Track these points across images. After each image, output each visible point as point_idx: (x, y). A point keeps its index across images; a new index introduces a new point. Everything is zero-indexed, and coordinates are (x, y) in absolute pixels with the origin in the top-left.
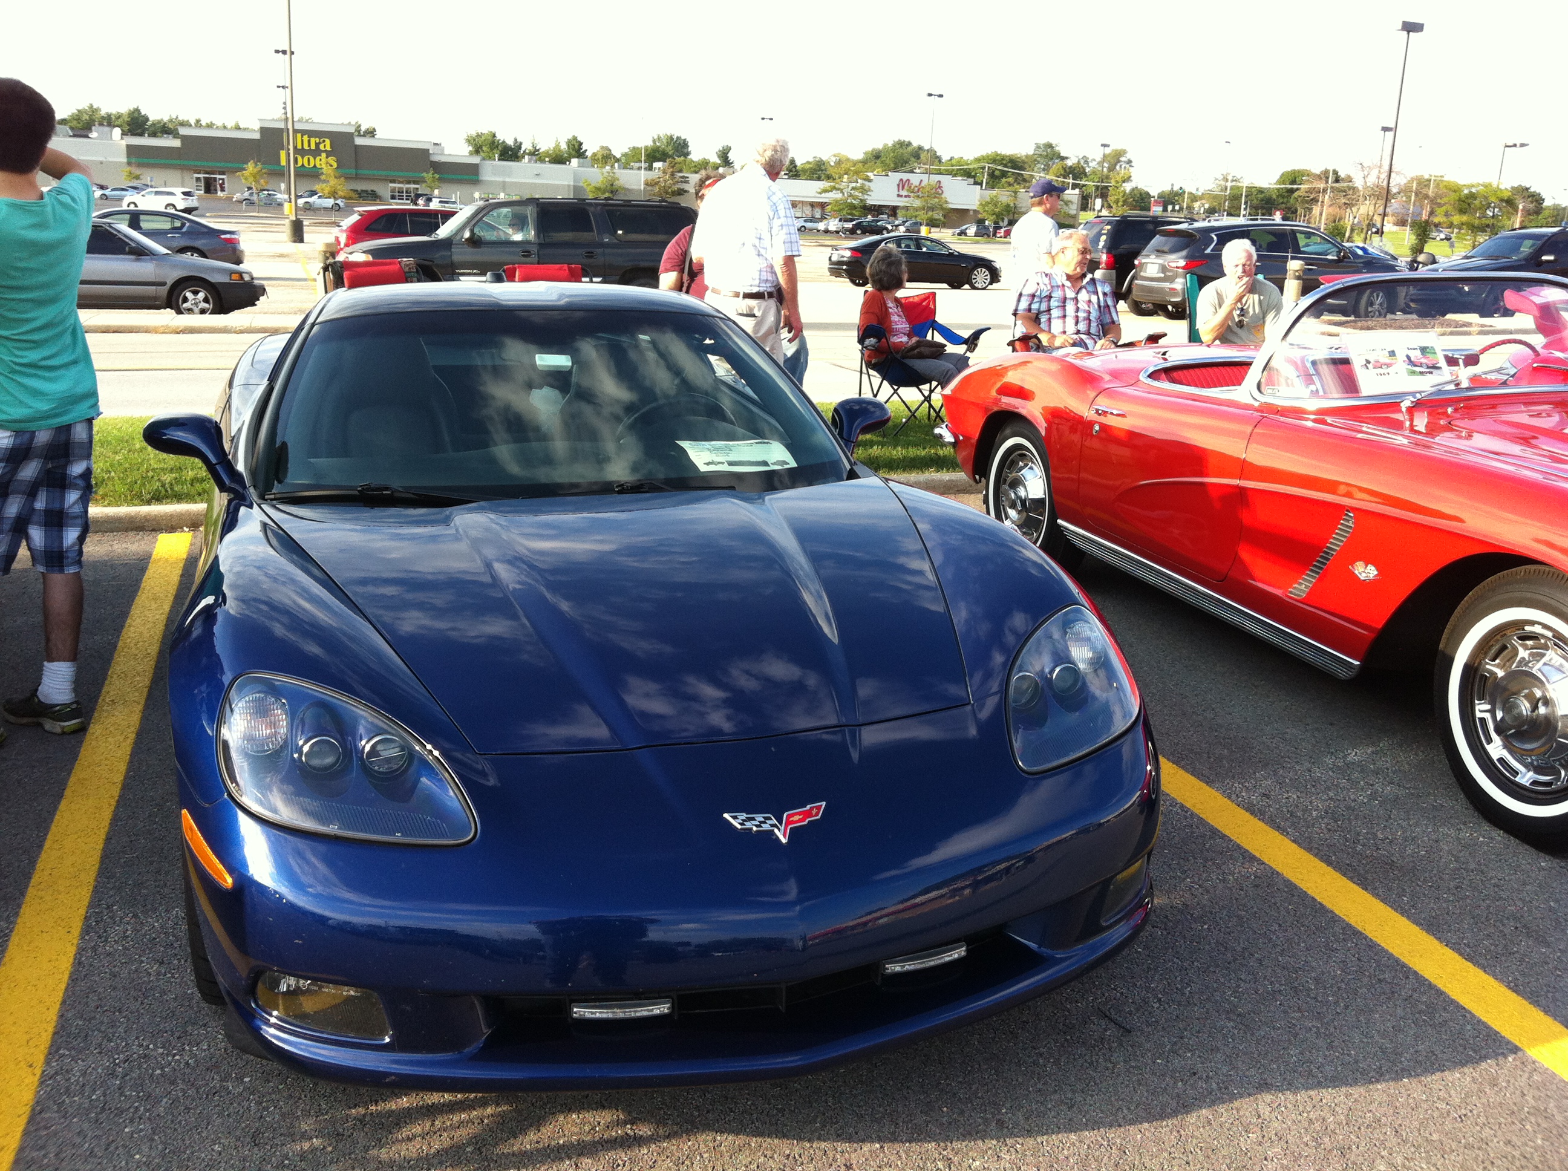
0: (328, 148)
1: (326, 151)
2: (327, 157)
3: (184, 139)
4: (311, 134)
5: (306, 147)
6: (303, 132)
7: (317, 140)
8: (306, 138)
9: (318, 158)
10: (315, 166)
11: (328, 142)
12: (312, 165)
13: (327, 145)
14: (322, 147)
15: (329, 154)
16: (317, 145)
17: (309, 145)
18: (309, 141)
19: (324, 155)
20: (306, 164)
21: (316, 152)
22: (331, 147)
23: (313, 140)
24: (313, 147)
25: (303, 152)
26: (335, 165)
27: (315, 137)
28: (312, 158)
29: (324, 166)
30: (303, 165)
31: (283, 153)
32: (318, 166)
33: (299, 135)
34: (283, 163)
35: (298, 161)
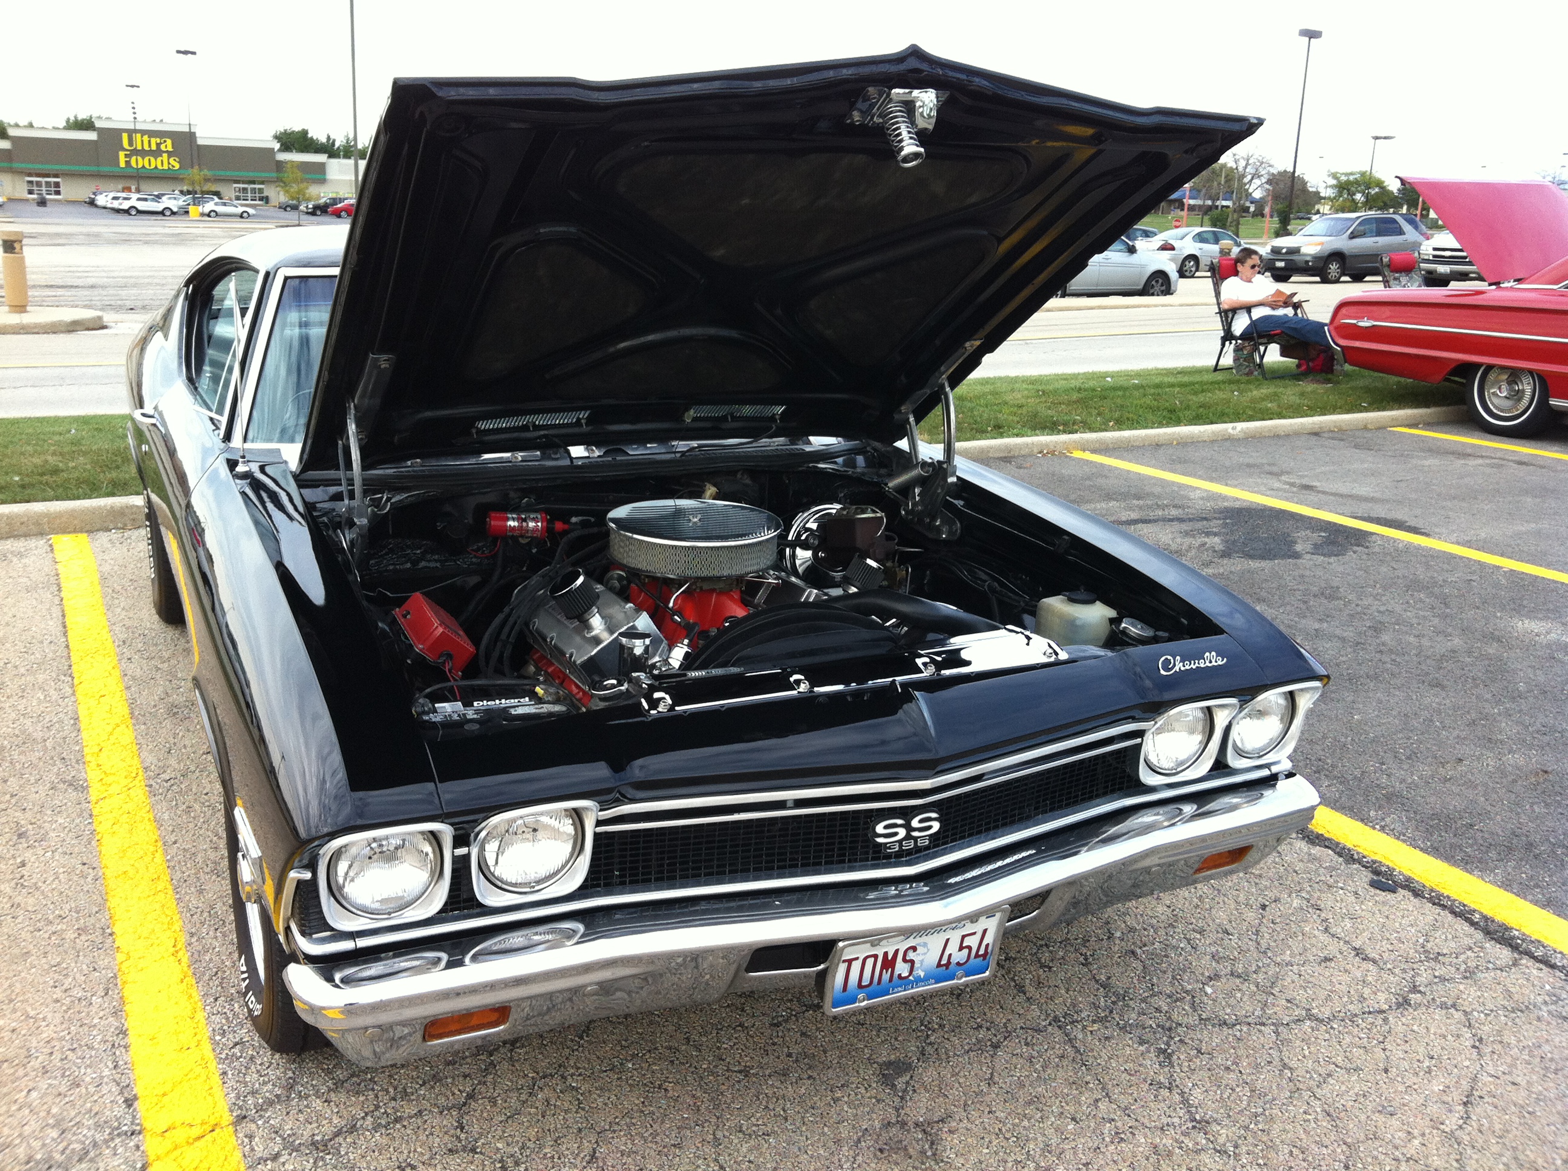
0: (170, 148)
1: (167, 152)
2: (169, 158)
3: (16, 140)
4: (152, 134)
5: (147, 147)
6: (143, 132)
7: (158, 140)
8: (146, 138)
9: (159, 159)
10: (156, 167)
11: (169, 142)
12: (153, 166)
13: (168, 145)
14: (163, 147)
15: (170, 154)
16: (158, 145)
17: (150, 145)
18: (149, 142)
19: (165, 155)
20: (147, 166)
21: (157, 153)
22: (173, 146)
23: (153, 141)
24: (154, 147)
25: (143, 153)
26: (177, 166)
27: (156, 137)
28: (152, 159)
29: (166, 167)
30: (143, 167)
31: (122, 154)
32: (160, 167)
33: (139, 136)
34: (122, 164)
35: (137, 162)
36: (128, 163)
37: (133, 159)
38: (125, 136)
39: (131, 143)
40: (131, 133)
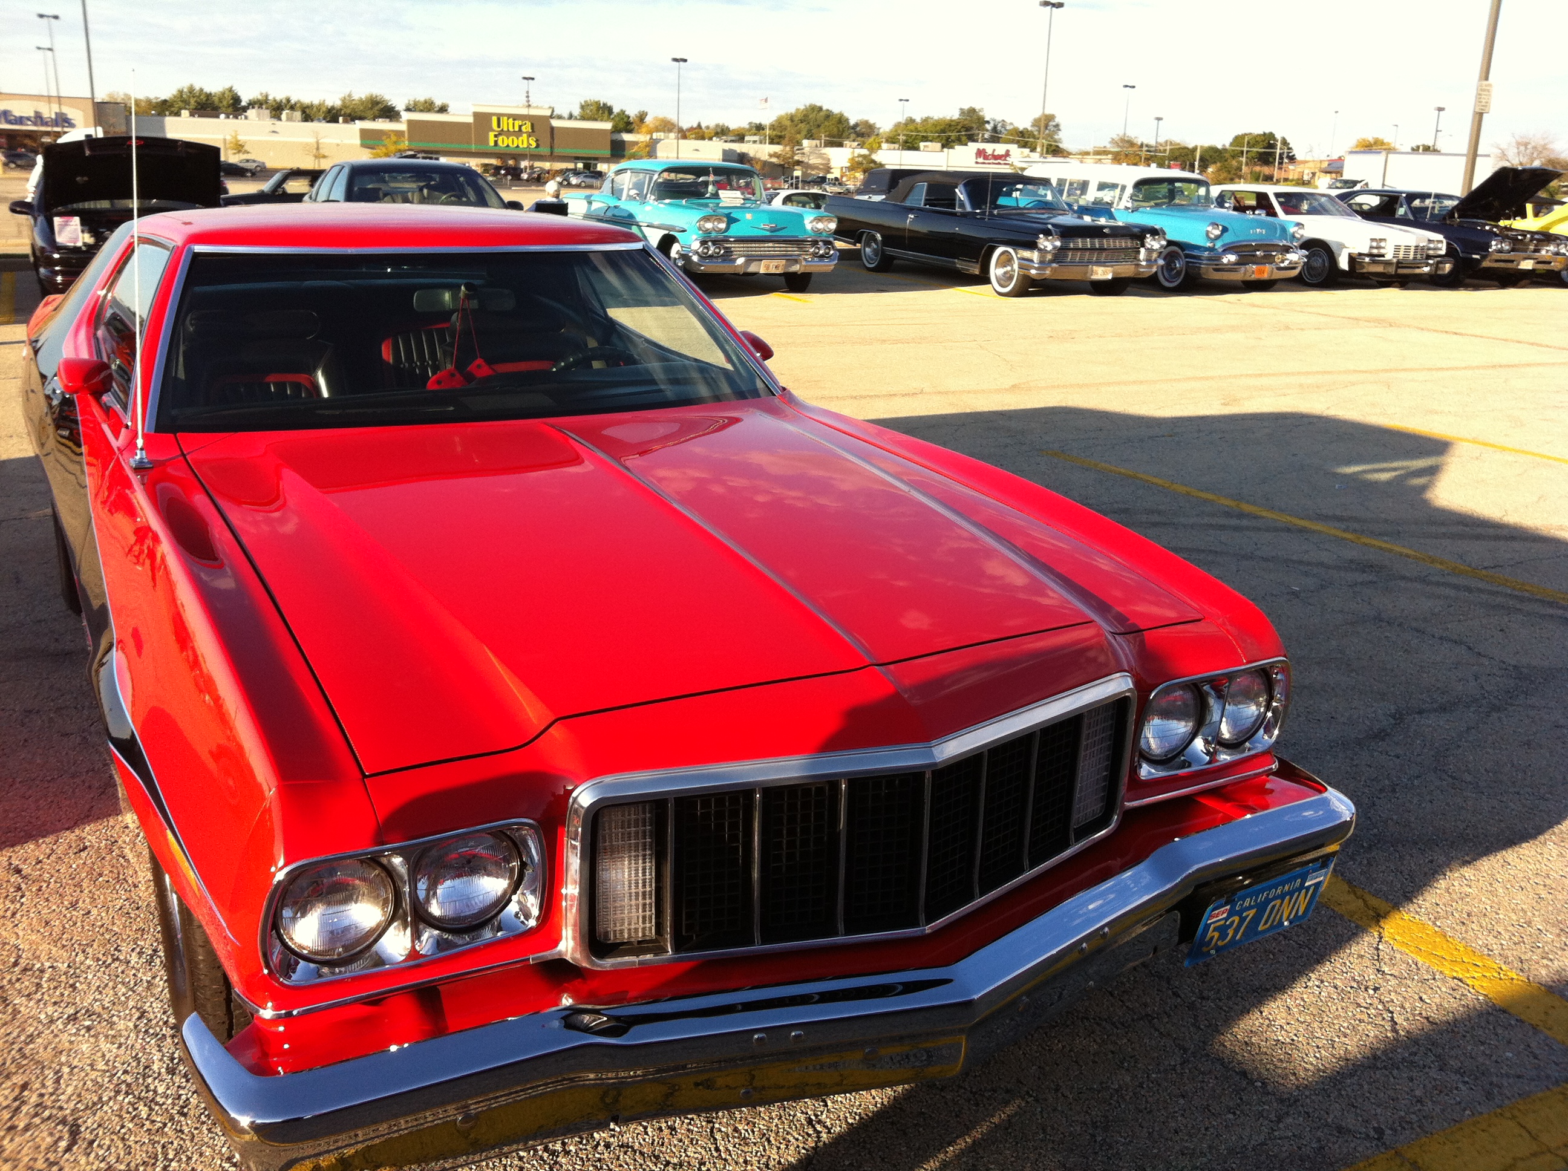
0: (530, 129)
1: (527, 132)
2: (529, 136)
4: (515, 117)
5: (511, 129)
6: (509, 116)
7: (520, 123)
8: (511, 120)
9: (520, 139)
10: (518, 146)
11: (529, 124)
12: (515, 145)
13: (527, 128)
14: (524, 129)
16: (520, 127)
17: (514, 127)
18: (513, 124)
19: (525, 135)
20: (511, 145)
21: (519, 134)
22: (532, 128)
23: (518, 123)
24: (517, 129)
25: (508, 134)
26: (534, 145)
27: (519, 120)
28: (515, 139)
29: (525, 145)
30: (508, 146)
31: (491, 135)
32: (521, 146)
33: (506, 118)
34: (492, 143)
35: (504, 142)
36: (496, 142)
37: (500, 138)
38: (495, 119)
39: (499, 126)
40: (499, 117)
